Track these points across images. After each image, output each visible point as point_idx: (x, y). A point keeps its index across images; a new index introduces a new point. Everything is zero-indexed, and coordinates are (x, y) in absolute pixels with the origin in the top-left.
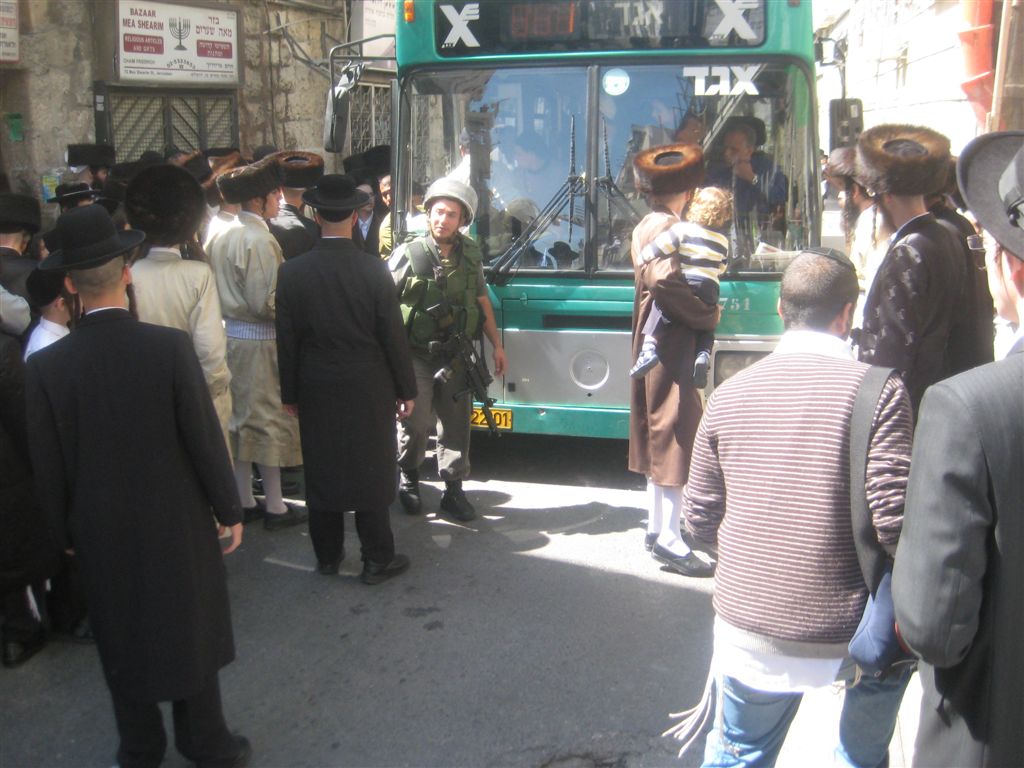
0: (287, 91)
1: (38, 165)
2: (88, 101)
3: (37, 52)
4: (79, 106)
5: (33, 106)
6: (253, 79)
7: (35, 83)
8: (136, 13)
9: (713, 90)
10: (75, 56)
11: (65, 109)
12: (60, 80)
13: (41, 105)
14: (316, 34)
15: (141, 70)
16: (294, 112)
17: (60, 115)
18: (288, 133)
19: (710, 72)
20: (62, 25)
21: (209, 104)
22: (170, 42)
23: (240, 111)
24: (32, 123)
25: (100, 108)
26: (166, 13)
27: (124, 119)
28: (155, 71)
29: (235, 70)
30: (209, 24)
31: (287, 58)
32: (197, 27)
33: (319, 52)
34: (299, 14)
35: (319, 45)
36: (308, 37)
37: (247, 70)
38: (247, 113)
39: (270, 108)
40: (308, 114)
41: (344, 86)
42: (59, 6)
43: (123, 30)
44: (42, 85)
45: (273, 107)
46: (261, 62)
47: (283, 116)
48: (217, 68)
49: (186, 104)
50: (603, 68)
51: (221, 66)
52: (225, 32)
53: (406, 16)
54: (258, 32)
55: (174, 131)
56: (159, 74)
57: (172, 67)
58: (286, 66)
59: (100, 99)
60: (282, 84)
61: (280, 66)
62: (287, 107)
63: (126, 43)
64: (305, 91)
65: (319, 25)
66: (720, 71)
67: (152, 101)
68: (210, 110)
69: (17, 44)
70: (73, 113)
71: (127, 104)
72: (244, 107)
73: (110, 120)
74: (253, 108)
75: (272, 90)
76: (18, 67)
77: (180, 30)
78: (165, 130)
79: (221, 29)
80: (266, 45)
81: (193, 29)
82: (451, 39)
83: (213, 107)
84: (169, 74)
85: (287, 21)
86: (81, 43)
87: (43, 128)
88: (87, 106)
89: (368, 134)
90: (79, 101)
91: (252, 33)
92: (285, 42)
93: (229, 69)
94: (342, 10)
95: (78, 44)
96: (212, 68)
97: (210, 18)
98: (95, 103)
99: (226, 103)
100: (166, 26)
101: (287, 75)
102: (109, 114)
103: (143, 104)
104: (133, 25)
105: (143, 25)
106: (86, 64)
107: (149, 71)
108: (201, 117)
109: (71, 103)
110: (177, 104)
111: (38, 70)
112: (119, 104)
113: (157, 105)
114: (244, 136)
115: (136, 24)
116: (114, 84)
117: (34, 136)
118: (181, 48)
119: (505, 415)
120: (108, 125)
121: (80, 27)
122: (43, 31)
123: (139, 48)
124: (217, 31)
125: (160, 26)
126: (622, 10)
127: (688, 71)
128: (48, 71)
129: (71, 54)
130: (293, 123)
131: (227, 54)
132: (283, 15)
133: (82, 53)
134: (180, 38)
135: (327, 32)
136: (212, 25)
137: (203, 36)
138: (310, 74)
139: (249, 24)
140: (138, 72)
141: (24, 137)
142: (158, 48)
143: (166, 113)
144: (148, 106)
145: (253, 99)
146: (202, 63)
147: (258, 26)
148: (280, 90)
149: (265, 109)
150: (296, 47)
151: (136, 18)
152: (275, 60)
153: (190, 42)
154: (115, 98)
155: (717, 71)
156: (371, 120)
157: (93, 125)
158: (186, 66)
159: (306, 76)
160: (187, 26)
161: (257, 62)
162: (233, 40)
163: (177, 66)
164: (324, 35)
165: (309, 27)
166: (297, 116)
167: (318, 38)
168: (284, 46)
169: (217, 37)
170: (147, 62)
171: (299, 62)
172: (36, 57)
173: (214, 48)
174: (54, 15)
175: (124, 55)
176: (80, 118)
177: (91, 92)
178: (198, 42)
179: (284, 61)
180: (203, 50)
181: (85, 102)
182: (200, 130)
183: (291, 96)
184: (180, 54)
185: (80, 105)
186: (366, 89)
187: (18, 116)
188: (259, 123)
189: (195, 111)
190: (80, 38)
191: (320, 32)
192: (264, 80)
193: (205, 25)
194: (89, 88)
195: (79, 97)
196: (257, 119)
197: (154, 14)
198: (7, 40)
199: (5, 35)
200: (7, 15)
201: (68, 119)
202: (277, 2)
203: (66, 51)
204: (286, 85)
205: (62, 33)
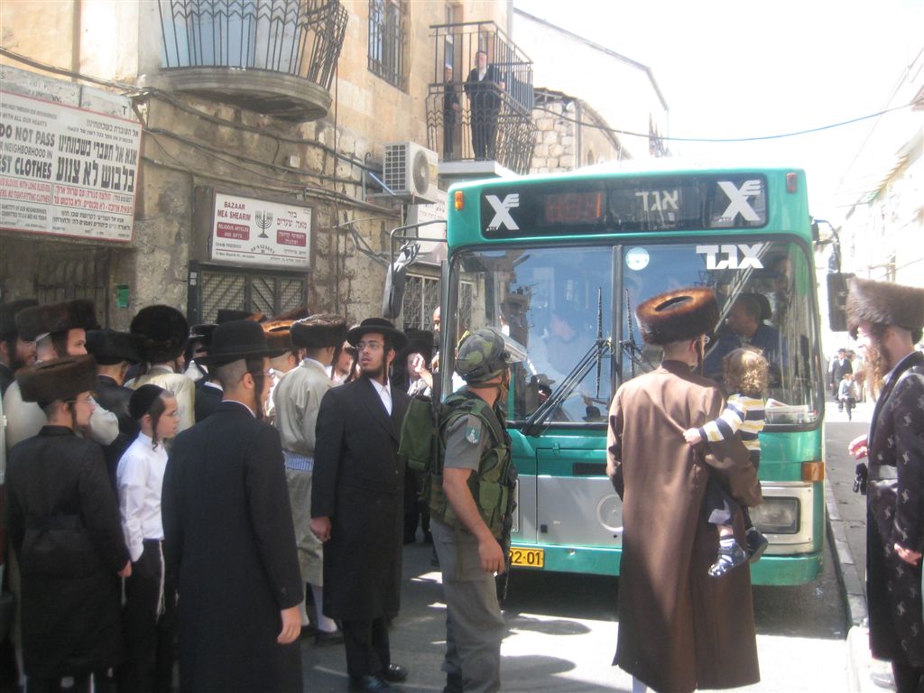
0: (351, 278)
2: (184, 277)
3: (146, 235)
4: (175, 281)
5: (139, 278)
6: (322, 266)
7: (142, 260)
8: (229, 205)
9: (723, 265)
10: (176, 239)
11: (164, 283)
12: (162, 258)
13: (145, 279)
14: (377, 231)
15: (230, 253)
16: (355, 295)
17: (160, 286)
18: (349, 313)
19: (720, 250)
20: (168, 214)
21: (284, 284)
22: (255, 230)
23: (310, 292)
24: (137, 293)
25: (193, 283)
26: (253, 207)
27: (212, 293)
28: (241, 254)
29: (307, 256)
30: (288, 217)
31: (352, 249)
32: (278, 219)
33: (378, 246)
34: (365, 214)
35: (379, 241)
36: (370, 233)
37: (318, 259)
38: (315, 294)
39: (335, 291)
40: (368, 298)
41: (402, 262)
42: (167, 199)
43: (217, 219)
44: (148, 261)
45: (337, 290)
46: (329, 251)
47: (346, 298)
48: (293, 254)
49: (265, 282)
50: (626, 247)
51: (296, 252)
52: (302, 224)
53: (457, 204)
54: (328, 227)
55: (252, 305)
56: (244, 256)
57: (254, 252)
58: (351, 256)
59: (194, 275)
60: (347, 272)
61: (345, 256)
62: (349, 291)
63: (219, 230)
64: (366, 278)
65: (379, 224)
66: (729, 249)
67: (236, 279)
68: (285, 290)
69: (132, 228)
70: (170, 286)
71: (216, 281)
72: (313, 288)
73: (201, 294)
74: (320, 290)
75: (337, 277)
76: (130, 246)
77: (264, 221)
78: (245, 304)
79: (298, 222)
80: (335, 238)
81: (275, 221)
82: (495, 224)
83: (287, 286)
84: (251, 257)
85: (353, 219)
86: (182, 229)
87: (144, 297)
89: (418, 319)
90: (177, 276)
91: (323, 227)
92: (350, 235)
93: (302, 255)
94: (399, 213)
95: (180, 230)
96: (290, 254)
97: (289, 212)
98: (189, 279)
99: (299, 284)
100: (253, 218)
101: (351, 264)
102: (200, 287)
103: (229, 280)
104: (226, 216)
105: (234, 215)
106: (185, 246)
107: (237, 253)
108: (276, 295)
109: (170, 277)
110: (257, 283)
111: (146, 250)
112: (209, 280)
113: (240, 283)
115: (229, 215)
116: (206, 263)
117: (137, 302)
118: (263, 235)
119: (538, 554)
120: (198, 297)
121: (183, 216)
122: (154, 218)
123: (229, 234)
124: (294, 224)
125: (248, 217)
126: (641, 197)
127: (700, 249)
128: (153, 251)
129: (174, 238)
130: (354, 305)
131: (302, 243)
132: (350, 214)
133: (182, 238)
134: (264, 228)
135: (386, 229)
136: (291, 219)
137: (283, 227)
138: (370, 264)
139: (321, 220)
140: (228, 254)
141: (128, 305)
142: (245, 236)
143: (247, 290)
144: (233, 283)
145: (322, 282)
146: (280, 249)
147: (329, 221)
148: (344, 277)
149: (331, 291)
150: (359, 240)
151: (229, 210)
152: (341, 251)
153: (272, 232)
154: (205, 275)
155: (726, 248)
156: (421, 307)
157: (186, 296)
158: (267, 251)
159: (366, 266)
160: (270, 218)
161: (327, 252)
162: (307, 231)
163: (259, 251)
164: (384, 233)
165: (371, 225)
166: (358, 300)
167: (379, 234)
168: (350, 240)
169: (294, 228)
170: (235, 246)
171: (361, 253)
172: (145, 239)
173: (291, 238)
174: (163, 206)
175: (216, 239)
176: (176, 290)
177: (187, 270)
178: (279, 231)
179: (349, 252)
180: (282, 238)
181: (182, 278)
182: (275, 305)
183: (353, 282)
184: (263, 241)
185: (176, 280)
186: (418, 280)
187: (126, 287)
188: (325, 303)
189: (272, 289)
190: (182, 225)
191: (380, 229)
192: (331, 268)
193: (284, 218)
194: (186, 266)
195: (176, 273)
196: (323, 299)
197: (242, 207)
198: (124, 224)
199: (122, 220)
200: (126, 204)
201: (166, 291)
202: (345, 202)
203: (170, 235)
204: (350, 272)
205: (168, 220)
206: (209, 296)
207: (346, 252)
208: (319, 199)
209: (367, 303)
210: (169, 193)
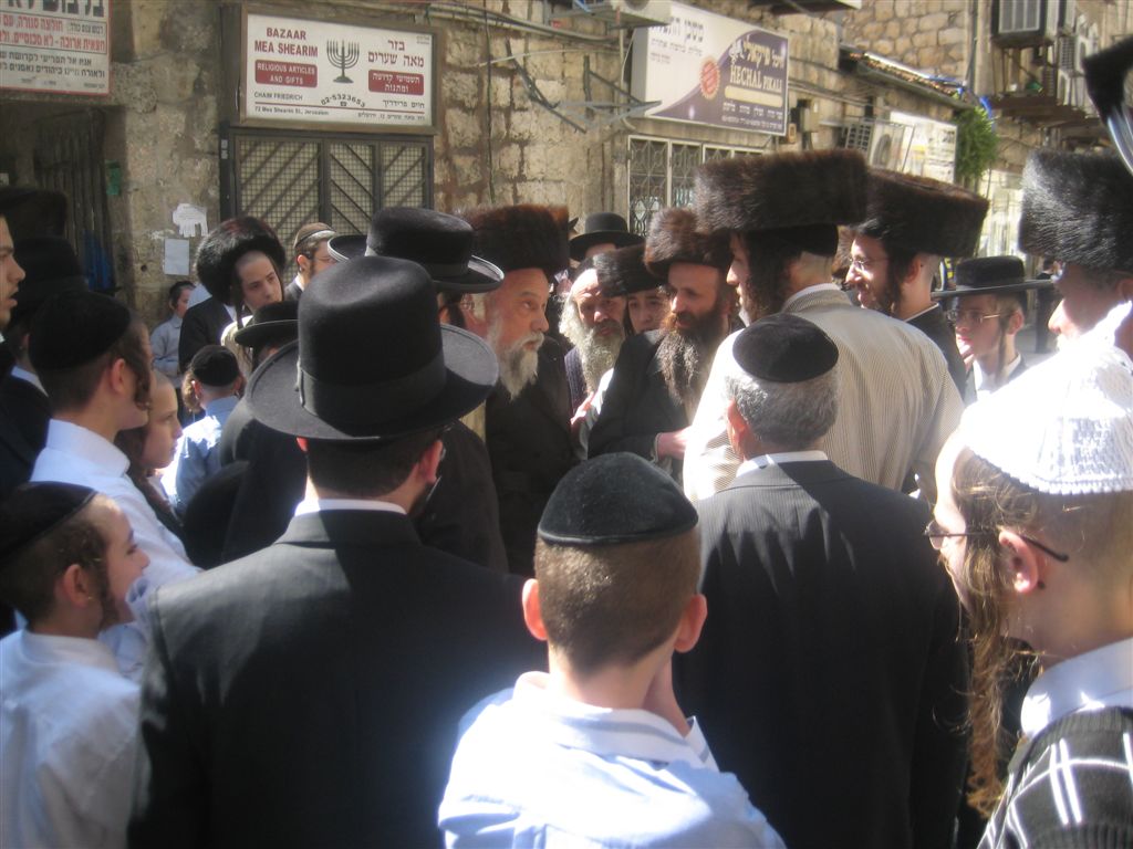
0: (523, 143)
1: (134, 226)
2: (211, 146)
3: (138, 84)
4: (197, 154)
5: (130, 152)
6: (461, 125)
7: (134, 123)
8: (276, 33)
10: (195, 90)
11: (176, 156)
12: (172, 121)
13: (140, 151)
14: (576, 71)
15: (280, 107)
16: (534, 169)
17: (169, 163)
18: (521, 197)
20: (179, 50)
21: (389, 153)
22: (326, 71)
23: (440, 165)
25: (225, 155)
26: (322, 34)
27: (258, 170)
28: (303, 109)
29: (427, 111)
30: (389, 49)
31: (523, 99)
32: (370, 53)
34: (546, 44)
35: (581, 85)
36: (563, 74)
37: (451, 112)
38: (453, 168)
39: (491, 163)
42: (175, 27)
43: (254, 55)
44: (143, 125)
46: (479, 103)
47: (515, 173)
48: (400, 107)
49: (353, 152)
51: (405, 104)
52: (414, 60)
54: (476, 65)
55: (333, 188)
56: (308, 112)
57: (327, 104)
58: (522, 109)
59: (224, 144)
60: (515, 134)
61: (509, 109)
62: (522, 163)
63: (258, 72)
64: (554, 144)
65: (581, 60)
67: (300, 148)
68: (392, 163)
69: (107, 73)
70: (188, 162)
71: (263, 151)
72: (447, 158)
73: (237, 171)
74: (464, 162)
76: (112, 102)
77: (343, 56)
78: (319, 185)
79: (407, 57)
81: (363, 57)
83: (396, 158)
84: (326, 113)
85: (525, 52)
86: (205, 73)
87: (142, 180)
88: (208, 153)
90: (198, 146)
91: (467, 65)
92: (520, 78)
93: (417, 109)
95: (200, 74)
96: (390, 107)
97: (390, 42)
98: (220, 149)
100: (322, 51)
101: (523, 123)
102: (234, 163)
103: (291, 148)
104: (271, 49)
105: (289, 49)
106: (210, 100)
107: (294, 108)
108: (376, 170)
109: (185, 147)
110: (338, 151)
111: (140, 107)
112: (251, 150)
114: (448, 198)
115: (276, 47)
116: (239, 123)
117: (131, 189)
118: (344, 79)
120: (235, 177)
121: (205, 54)
122: (153, 57)
123: (279, 79)
124: (400, 59)
125: (314, 51)
128: (155, 108)
129: (190, 87)
130: (532, 184)
131: (416, 88)
132: (517, 46)
133: (206, 87)
134: (343, 68)
135: (593, 67)
136: (393, 52)
137: (379, 65)
139: (463, 53)
140: (276, 110)
141: (120, 192)
142: (310, 80)
143: (322, 162)
144: (296, 153)
145: (464, 150)
146: (376, 100)
148: (509, 141)
151: (275, 41)
153: (359, 73)
154: (244, 143)
156: (664, 186)
157: (216, 176)
158: (350, 104)
159: (555, 129)
160: (355, 52)
161: (474, 103)
162: (426, 71)
163: (337, 103)
164: (588, 73)
165: (564, 61)
166: (540, 177)
167: (580, 75)
168: (519, 84)
169: (400, 67)
170: (291, 97)
172: (138, 91)
173: (395, 81)
174: (168, 38)
175: (253, 88)
176: (198, 168)
177: (216, 136)
178: (371, 73)
179: (518, 103)
180: (377, 83)
181: (206, 148)
182: (374, 187)
183: (527, 149)
184: (343, 88)
185: (197, 151)
186: (658, 145)
187: (117, 165)
188: (473, 182)
189: (367, 163)
190: (203, 67)
191: (582, 68)
192: (484, 129)
193: (383, 52)
194: (214, 131)
195: (197, 142)
196: (469, 176)
197: (303, 35)
198: (92, 67)
199: (89, 62)
200: (92, 37)
201: (181, 169)
202: (506, 25)
203: (183, 83)
204: (520, 134)
205: (178, 61)
206: (253, 176)
207: (512, 103)
208: (458, 21)
209: (558, 182)
210: (177, 17)
